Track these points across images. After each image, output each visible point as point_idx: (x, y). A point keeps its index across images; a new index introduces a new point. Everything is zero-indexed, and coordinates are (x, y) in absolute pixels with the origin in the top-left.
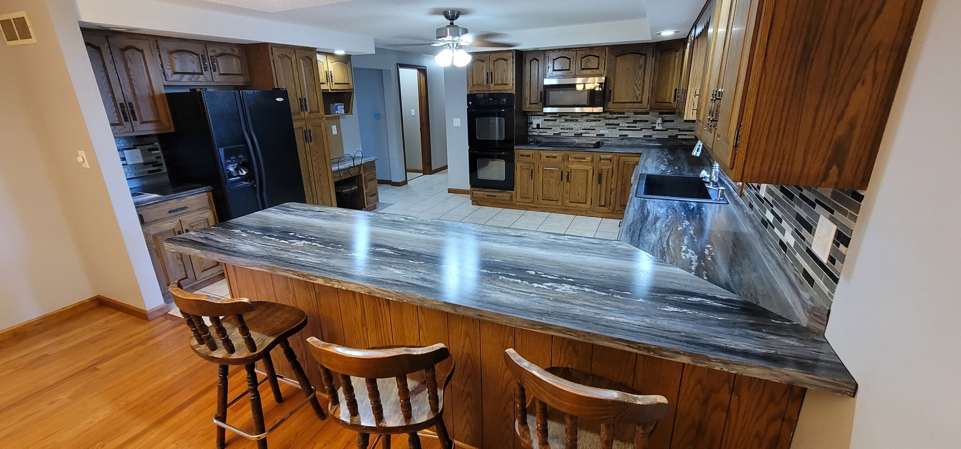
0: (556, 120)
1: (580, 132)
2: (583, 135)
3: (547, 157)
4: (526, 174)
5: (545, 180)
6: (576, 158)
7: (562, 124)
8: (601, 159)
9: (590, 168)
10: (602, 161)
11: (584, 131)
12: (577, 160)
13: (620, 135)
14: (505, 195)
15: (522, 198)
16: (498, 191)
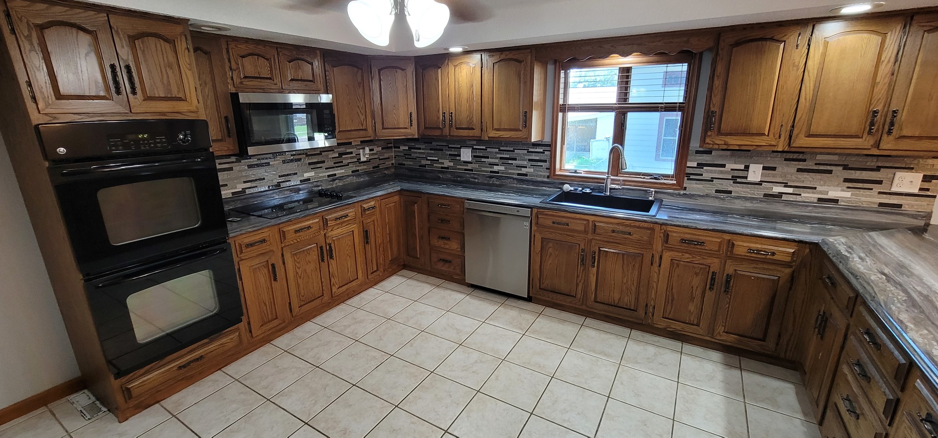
0: (231, 169)
1: (275, 182)
2: (282, 185)
3: (296, 231)
4: (263, 277)
5: (299, 271)
6: (336, 219)
7: (244, 174)
8: (365, 210)
9: (354, 227)
10: (367, 213)
11: (282, 179)
12: (338, 222)
13: (329, 176)
14: (228, 340)
15: (262, 325)
16: (206, 341)
